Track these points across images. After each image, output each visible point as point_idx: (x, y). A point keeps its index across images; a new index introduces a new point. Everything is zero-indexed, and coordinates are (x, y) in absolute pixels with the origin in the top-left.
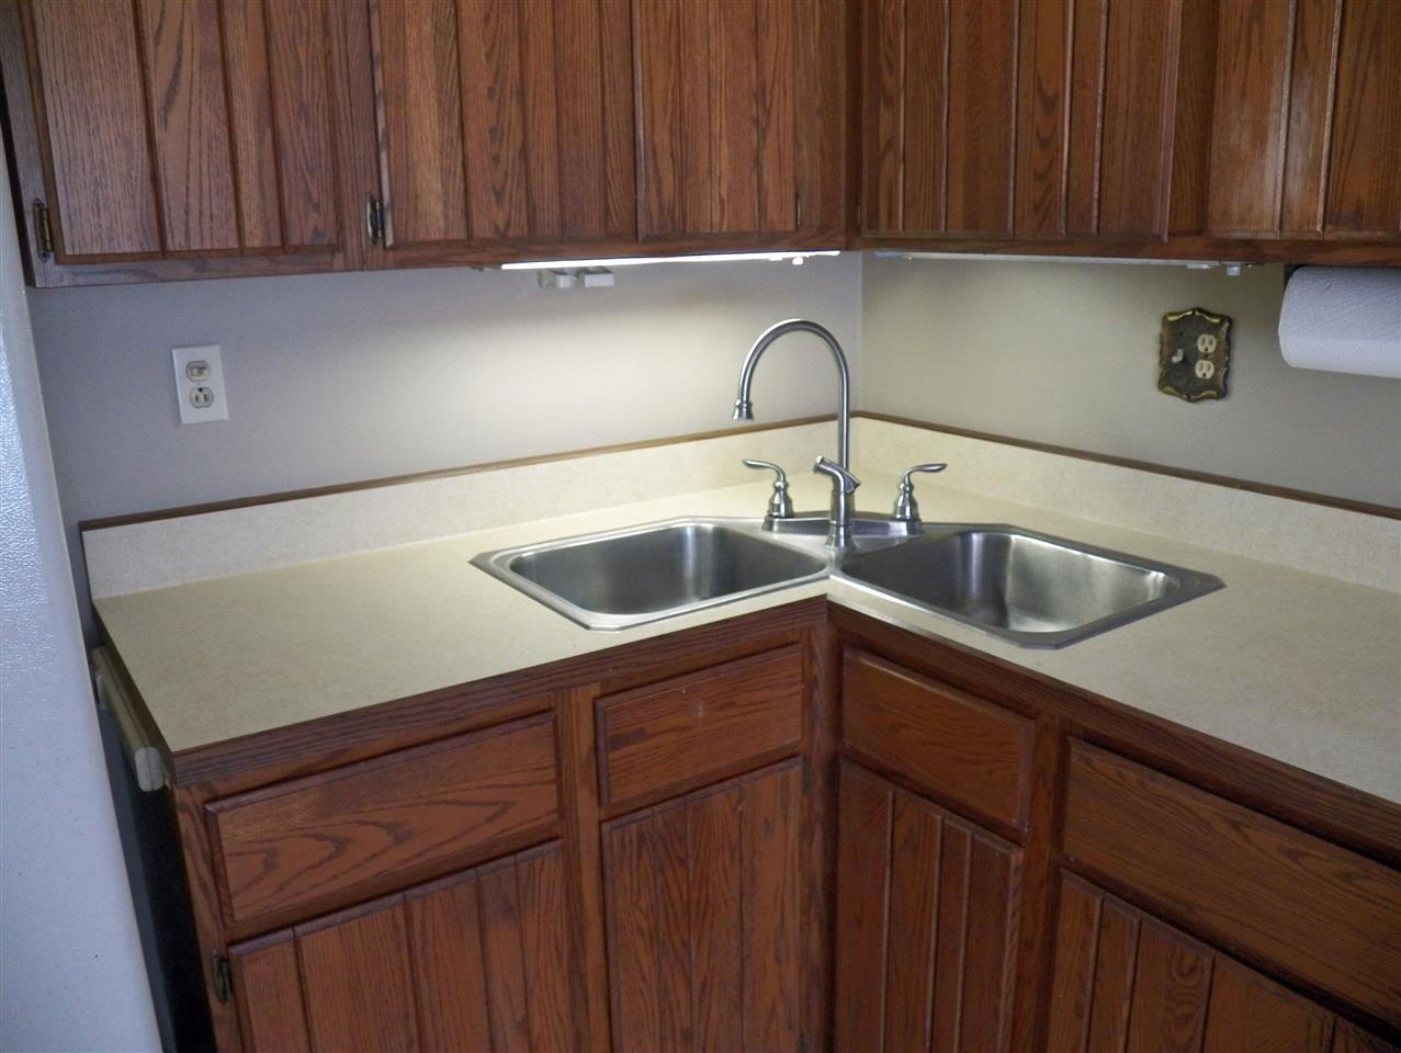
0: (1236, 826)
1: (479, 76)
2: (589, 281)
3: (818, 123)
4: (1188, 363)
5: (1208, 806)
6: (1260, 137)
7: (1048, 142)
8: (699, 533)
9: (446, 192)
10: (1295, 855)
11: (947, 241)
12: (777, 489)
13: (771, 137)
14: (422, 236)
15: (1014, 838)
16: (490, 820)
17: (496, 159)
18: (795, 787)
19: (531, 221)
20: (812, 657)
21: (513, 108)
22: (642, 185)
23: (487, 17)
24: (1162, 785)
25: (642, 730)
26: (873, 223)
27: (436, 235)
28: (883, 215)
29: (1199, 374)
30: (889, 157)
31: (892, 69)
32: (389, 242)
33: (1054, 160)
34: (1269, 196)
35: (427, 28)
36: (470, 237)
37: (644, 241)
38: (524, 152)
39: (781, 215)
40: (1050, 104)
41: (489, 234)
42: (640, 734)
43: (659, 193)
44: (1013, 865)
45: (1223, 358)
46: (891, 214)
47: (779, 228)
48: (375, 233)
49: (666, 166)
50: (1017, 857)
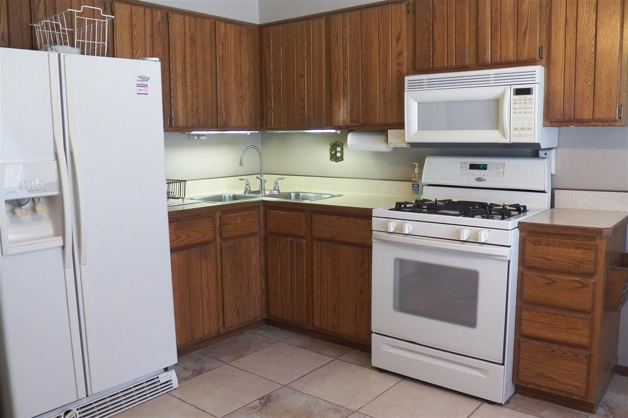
0: (339, 220)
1: (189, 93)
2: (202, 138)
3: (254, 102)
4: (335, 154)
5: (334, 218)
6: (339, 108)
7: (303, 108)
8: (230, 196)
9: (183, 116)
10: (347, 221)
11: (283, 128)
12: (247, 185)
13: (244, 106)
14: (178, 125)
15: (303, 237)
16: (203, 236)
17: (192, 110)
18: (257, 241)
19: (199, 123)
20: (260, 214)
21: (195, 100)
22: (219, 115)
23: (191, 82)
24: (328, 217)
25: (229, 223)
26: (267, 124)
27: (181, 125)
28: (269, 122)
29: (338, 156)
30: (270, 110)
31: (270, 91)
32: (173, 126)
33: (304, 111)
34: (341, 118)
35: (181, 84)
36: (187, 126)
37: (220, 128)
38: (197, 108)
39: (246, 123)
40: (303, 100)
41: (191, 125)
42: (229, 224)
43: (222, 118)
44: (304, 243)
45: (342, 152)
46: (271, 123)
47: (246, 125)
48: (170, 124)
49: (223, 111)
50: (304, 241)
